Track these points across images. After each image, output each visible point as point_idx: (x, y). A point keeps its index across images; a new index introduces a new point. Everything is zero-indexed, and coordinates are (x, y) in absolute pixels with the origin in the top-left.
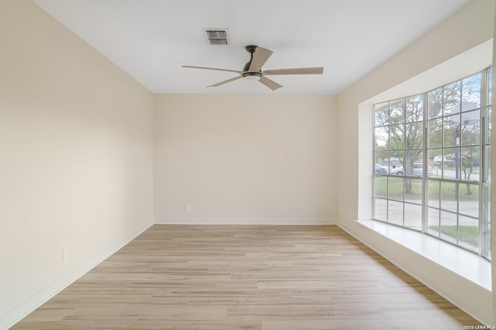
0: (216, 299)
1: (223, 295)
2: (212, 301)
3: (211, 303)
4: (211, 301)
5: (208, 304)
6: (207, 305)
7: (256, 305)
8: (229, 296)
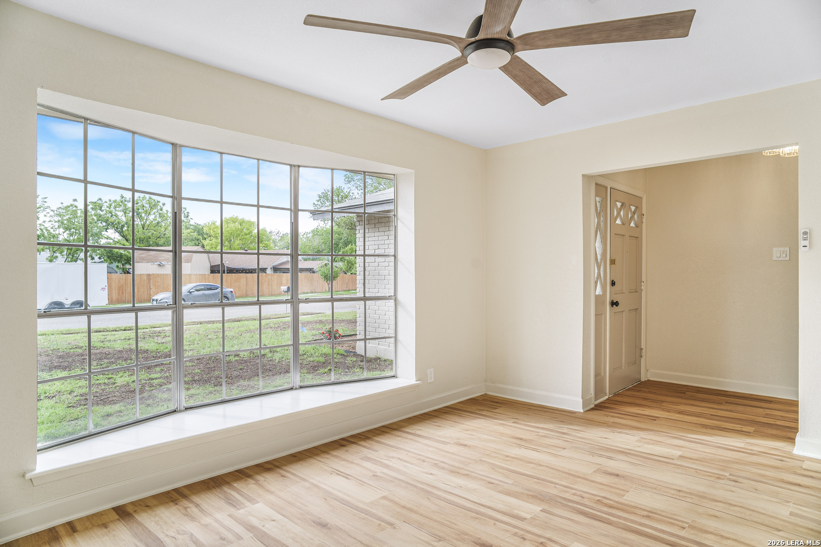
0: (632, 517)
1: (615, 519)
2: (640, 515)
3: (645, 513)
4: (643, 516)
5: (650, 514)
6: (652, 512)
7: (572, 489)
8: (606, 514)
